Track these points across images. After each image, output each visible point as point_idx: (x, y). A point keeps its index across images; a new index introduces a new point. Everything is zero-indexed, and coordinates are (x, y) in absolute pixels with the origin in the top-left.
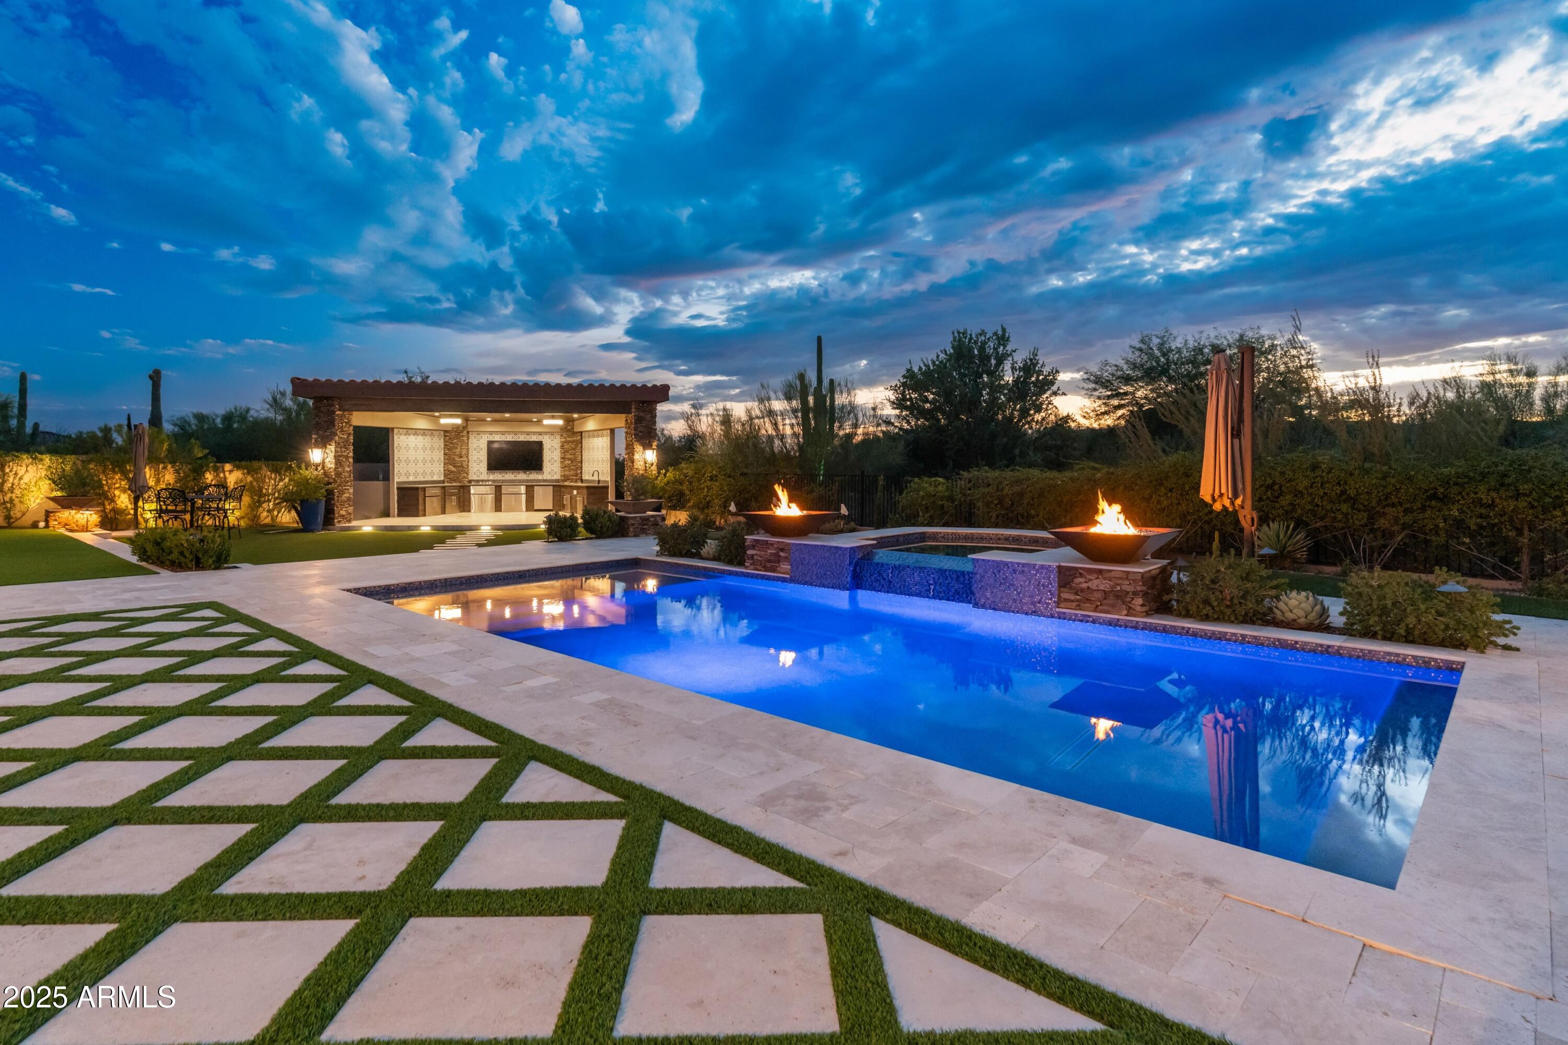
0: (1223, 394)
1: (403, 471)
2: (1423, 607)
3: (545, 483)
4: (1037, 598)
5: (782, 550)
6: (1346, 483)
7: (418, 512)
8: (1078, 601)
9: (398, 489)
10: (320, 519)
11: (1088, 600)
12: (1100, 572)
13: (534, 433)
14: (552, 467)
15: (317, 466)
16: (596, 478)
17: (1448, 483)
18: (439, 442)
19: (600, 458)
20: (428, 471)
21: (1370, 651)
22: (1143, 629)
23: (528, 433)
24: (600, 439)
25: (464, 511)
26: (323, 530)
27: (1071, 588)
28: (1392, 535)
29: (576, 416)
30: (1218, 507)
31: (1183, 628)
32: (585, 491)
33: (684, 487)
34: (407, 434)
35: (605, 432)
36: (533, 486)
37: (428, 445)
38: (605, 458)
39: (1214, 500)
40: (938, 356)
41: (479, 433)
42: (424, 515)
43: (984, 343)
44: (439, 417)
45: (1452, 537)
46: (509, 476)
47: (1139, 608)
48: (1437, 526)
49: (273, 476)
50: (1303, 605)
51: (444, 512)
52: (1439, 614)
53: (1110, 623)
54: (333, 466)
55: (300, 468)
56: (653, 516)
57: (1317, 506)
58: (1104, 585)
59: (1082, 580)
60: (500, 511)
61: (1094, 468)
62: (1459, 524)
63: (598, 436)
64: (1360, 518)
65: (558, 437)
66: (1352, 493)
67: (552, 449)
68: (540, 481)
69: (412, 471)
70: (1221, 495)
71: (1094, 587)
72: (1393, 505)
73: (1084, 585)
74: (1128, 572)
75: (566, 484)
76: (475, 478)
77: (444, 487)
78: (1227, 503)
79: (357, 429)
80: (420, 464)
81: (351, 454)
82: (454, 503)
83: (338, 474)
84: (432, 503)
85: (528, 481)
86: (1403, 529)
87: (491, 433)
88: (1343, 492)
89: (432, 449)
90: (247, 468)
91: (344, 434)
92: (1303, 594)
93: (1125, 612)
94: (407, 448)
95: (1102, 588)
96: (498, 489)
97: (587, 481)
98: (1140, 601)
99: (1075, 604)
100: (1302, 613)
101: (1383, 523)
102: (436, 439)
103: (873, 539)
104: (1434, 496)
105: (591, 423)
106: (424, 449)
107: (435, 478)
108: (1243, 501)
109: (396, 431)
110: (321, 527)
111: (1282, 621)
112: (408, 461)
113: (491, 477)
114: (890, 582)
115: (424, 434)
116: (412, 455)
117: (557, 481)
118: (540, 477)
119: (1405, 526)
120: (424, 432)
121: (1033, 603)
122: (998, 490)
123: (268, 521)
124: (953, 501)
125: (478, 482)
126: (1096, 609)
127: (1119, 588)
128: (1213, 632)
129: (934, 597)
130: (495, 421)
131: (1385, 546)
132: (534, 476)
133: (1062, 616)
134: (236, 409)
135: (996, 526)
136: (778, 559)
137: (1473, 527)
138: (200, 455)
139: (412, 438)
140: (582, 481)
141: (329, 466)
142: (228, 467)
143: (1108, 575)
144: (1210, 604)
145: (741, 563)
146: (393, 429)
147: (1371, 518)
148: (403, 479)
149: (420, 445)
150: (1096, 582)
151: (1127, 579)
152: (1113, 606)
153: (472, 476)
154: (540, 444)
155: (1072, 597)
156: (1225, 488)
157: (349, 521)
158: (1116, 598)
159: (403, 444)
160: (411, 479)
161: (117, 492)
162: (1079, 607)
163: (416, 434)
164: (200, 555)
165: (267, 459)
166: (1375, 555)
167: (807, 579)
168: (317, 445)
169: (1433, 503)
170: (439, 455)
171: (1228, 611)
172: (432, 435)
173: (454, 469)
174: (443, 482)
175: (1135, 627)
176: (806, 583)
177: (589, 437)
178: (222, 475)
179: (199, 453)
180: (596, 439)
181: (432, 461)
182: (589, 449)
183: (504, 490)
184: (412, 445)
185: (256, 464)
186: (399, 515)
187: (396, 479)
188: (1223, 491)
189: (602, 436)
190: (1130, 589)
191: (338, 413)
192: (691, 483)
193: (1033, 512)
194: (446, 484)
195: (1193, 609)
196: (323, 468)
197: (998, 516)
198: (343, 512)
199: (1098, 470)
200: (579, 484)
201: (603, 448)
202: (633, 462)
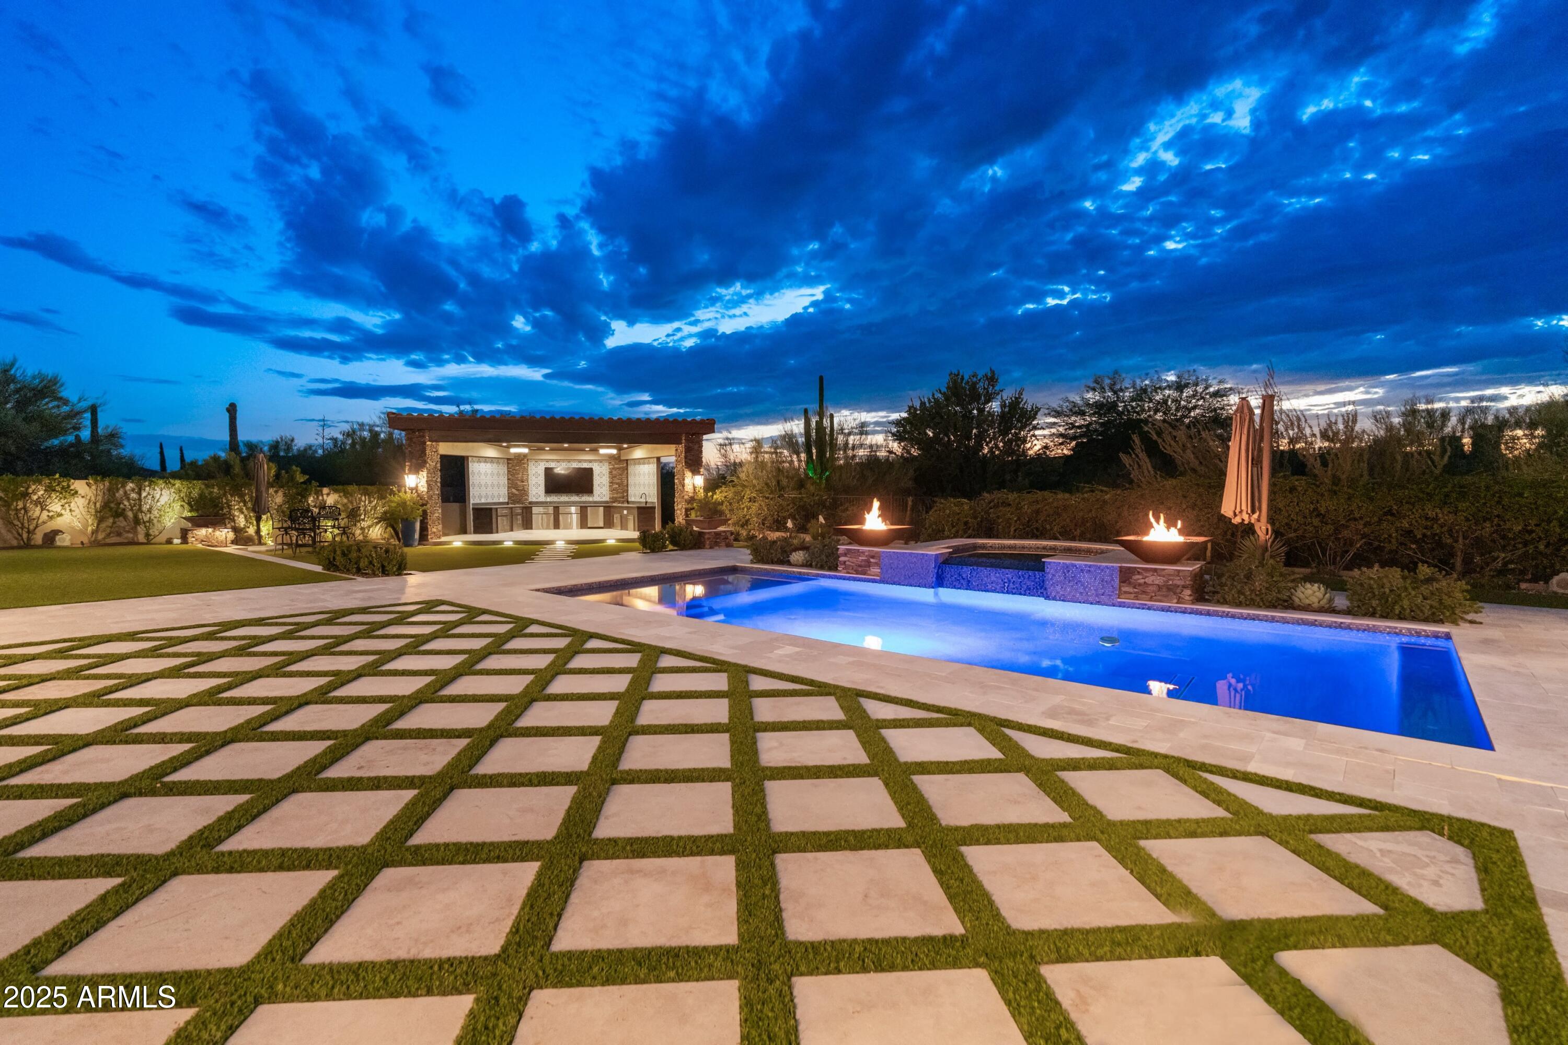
0: (1245, 431)
1: (477, 494)
2: (1413, 593)
3: (596, 505)
4: (1101, 591)
5: (873, 557)
6: (1318, 502)
7: (492, 529)
8: (1136, 593)
9: (473, 509)
10: (417, 536)
11: (1144, 592)
12: (1155, 570)
13: (585, 461)
14: (602, 490)
15: (412, 489)
16: (643, 500)
17: (1401, 502)
18: (503, 469)
19: (646, 482)
20: (496, 494)
21: (1374, 626)
22: (1190, 613)
23: (580, 461)
24: (646, 466)
25: (527, 529)
26: (419, 544)
27: (1130, 583)
28: (1352, 544)
29: (625, 446)
30: (1237, 520)
31: (1224, 612)
32: (636, 512)
33: (724, 507)
34: (479, 462)
35: (651, 460)
36: (586, 507)
37: (495, 472)
38: (651, 482)
39: (1235, 515)
40: (933, 395)
41: (536, 461)
42: (497, 532)
43: (975, 384)
44: (508, 447)
45: (1401, 544)
46: (564, 498)
47: (1187, 598)
48: (1390, 536)
49: (363, 498)
50: (1317, 594)
51: (512, 530)
52: (1425, 598)
53: (1163, 609)
54: (426, 490)
55: (399, 491)
56: (724, 532)
57: (1293, 520)
58: (1159, 580)
59: (1140, 577)
60: (558, 528)
61: (1102, 491)
62: (1409, 533)
63: (644, 464)
64: (1330, 528)
65: (606, 464)
66: (1323, 511)
67: (600, 475)
68: (590, 502)
69: (483, 493)
70: (1241, 512)
71: (1150, 582)
72: (1355, 519)
73: (1142, 581)
74: (1179, 571)
75: (615, 504)
76: (534, 500)
77: (511, 508)
78: (1246, 517)
79: (443, 457)
80: (490, 488)
81: (439, 480)
82: (520, 522)
83: (430, 497)
84: (502, 522)
85: (580, 502)
86: (1362, 538)
87: (547, 461)
88: (1316, 509)
89: (498, 474)
90: (344, 491)
91: (433, 462)
92: (1316, 585)
93: (1175, 601)
94: (479, 473)
95: (1157, 582)
96: (556, 509)
97: (633, 502)
98: (1188, 592)
99: (1133, 595)
100: (1316, 600)
101: (1346, 533)
102: (501, 466)
103: (947, 548)
104: (1390, 512)
105: (639, 452)
106: (492, 474)
107: (501, 500)
108: (1259, 516)
109: (470, 459)
110: (416, 543)
111: (1299, 606)
112: (480, 486)
113: (549, 499)
114: (969, 581)
115: (492, 462)
116: (483, 480)
117: (607, 502)
118: (591, 499)
119: (1364, 536)
120: (491, 460)
121: (1097, 595)
122: (1017, 509)
123: (361, 538)
124: (975, 518)
125: (538, 504)
126: (1151, 599)
127: (1171, 582)
128: (1249, 614)
129: (1008, 593)
130: (551, 450)
131: (1347, 552)
132: (585, 498)
133: (1121, 605)
134: (281, 438)
135: (1014, 538)
136: (868, 564)
137: (1419, 536)
138: (302, 480)
139: (483, 465)
140: (628, 502)
141: (422, 489)
142: (325, 490)
143: (1164, 573)
144: (1243, 594)
145: (835, 568)
146: (468, 457)
147: (1336, 529)
148: (477, 501)
149: (489, 471)
150: (1152, 578)
151: (1178, 575)
152: (1166, 596)
153: (532, 498)
154: (591, 469)
155: (1131, 590)
156: (1245, 506)
157: (439, 538)
158: (1169, 590)
159: (476, 471)
160: (483, 501)
161: (237, 513)
162: (1137, 598)
163: (485, 462)
164: (386, 564)
165: (358, 484)
166: (1338, 559)
167: (896, 580)
168: (410, 472)
169: (1389, 517)
170: (504, 481)
171: (1258, 599)
172: (498, 463)
173: (517, 493)
174: (508, 503)
175: (1184, 612)
176: (894, 583)
177: (635, 464)
178: (320, 498)
179: (301, 478)
180: (642, 466)
181: (499, 486)
182: (635, 475)
183: (561, 510)
184: (483, 471)
185: (350, 488)
186: (476, 532)
187: (472, 502)
188: (1244, 508)
189: (649, 463)
190: (1179, 583)
191: (428, 443)
192: (731, 504)
193: (1048, 527)
194: (510, 506)
195: (1229, 598)
196: (417, 491)
197: (1015, 530)
198: (434, 530)
199: (1107, 493)
200: (626, 505)
201: (649, 474)
202: (683, 486)
